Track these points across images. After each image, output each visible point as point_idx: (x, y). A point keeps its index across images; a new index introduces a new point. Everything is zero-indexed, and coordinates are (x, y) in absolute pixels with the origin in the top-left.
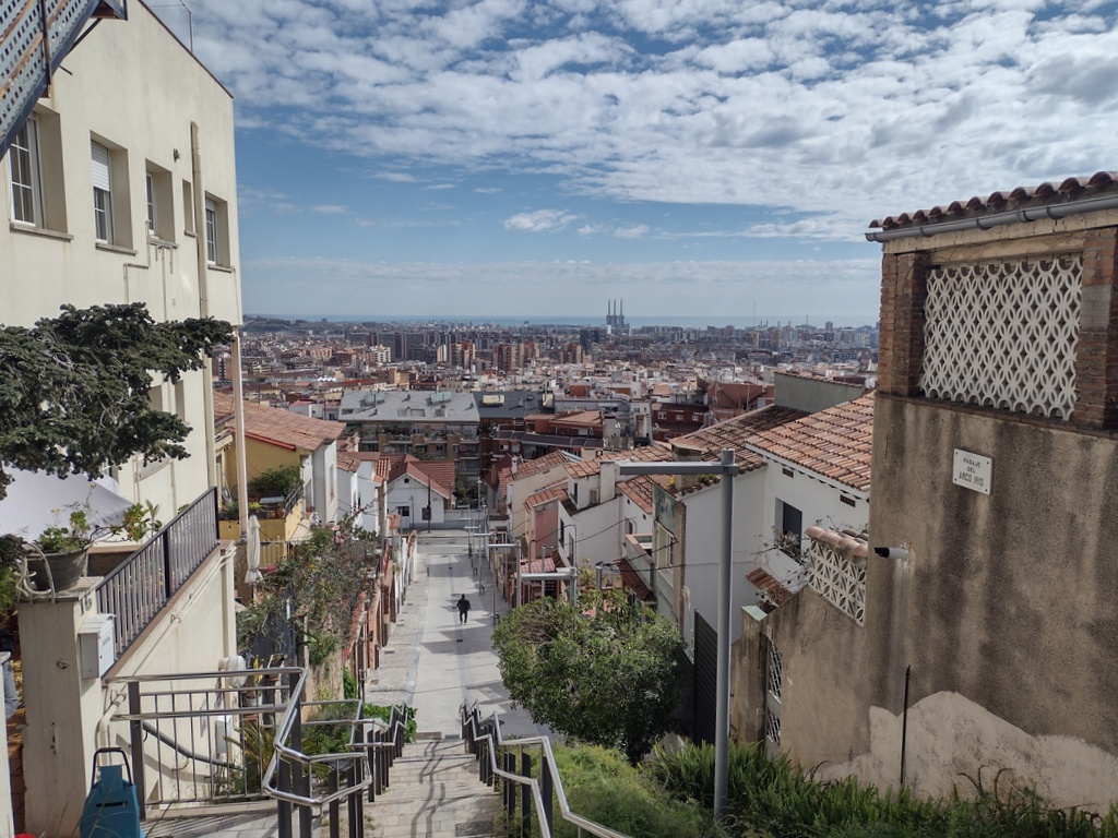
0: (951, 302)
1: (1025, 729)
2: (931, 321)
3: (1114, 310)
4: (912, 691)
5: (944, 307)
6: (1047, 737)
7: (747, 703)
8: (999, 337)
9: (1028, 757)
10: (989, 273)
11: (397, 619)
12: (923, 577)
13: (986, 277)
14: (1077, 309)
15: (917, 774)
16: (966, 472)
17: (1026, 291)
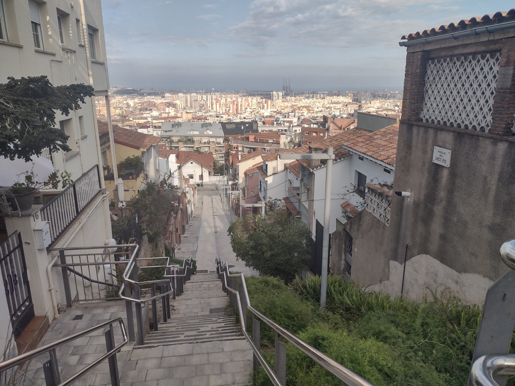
0: (437, 76)
1: (457, 271)
2: (428, 85)
3: (513, 79)
4: (409, 254)
5: (434, 78)
6: (466, 274)
7: (337, 259)
8: (459, 93)
9: (457, 283)
10: (456, 61)
11: (189, 223)
12: (416, 205)
13: (455, 63)
14: (497, 78)
15: (409, 289)
16: (439, 157)
17: (473, 69)
